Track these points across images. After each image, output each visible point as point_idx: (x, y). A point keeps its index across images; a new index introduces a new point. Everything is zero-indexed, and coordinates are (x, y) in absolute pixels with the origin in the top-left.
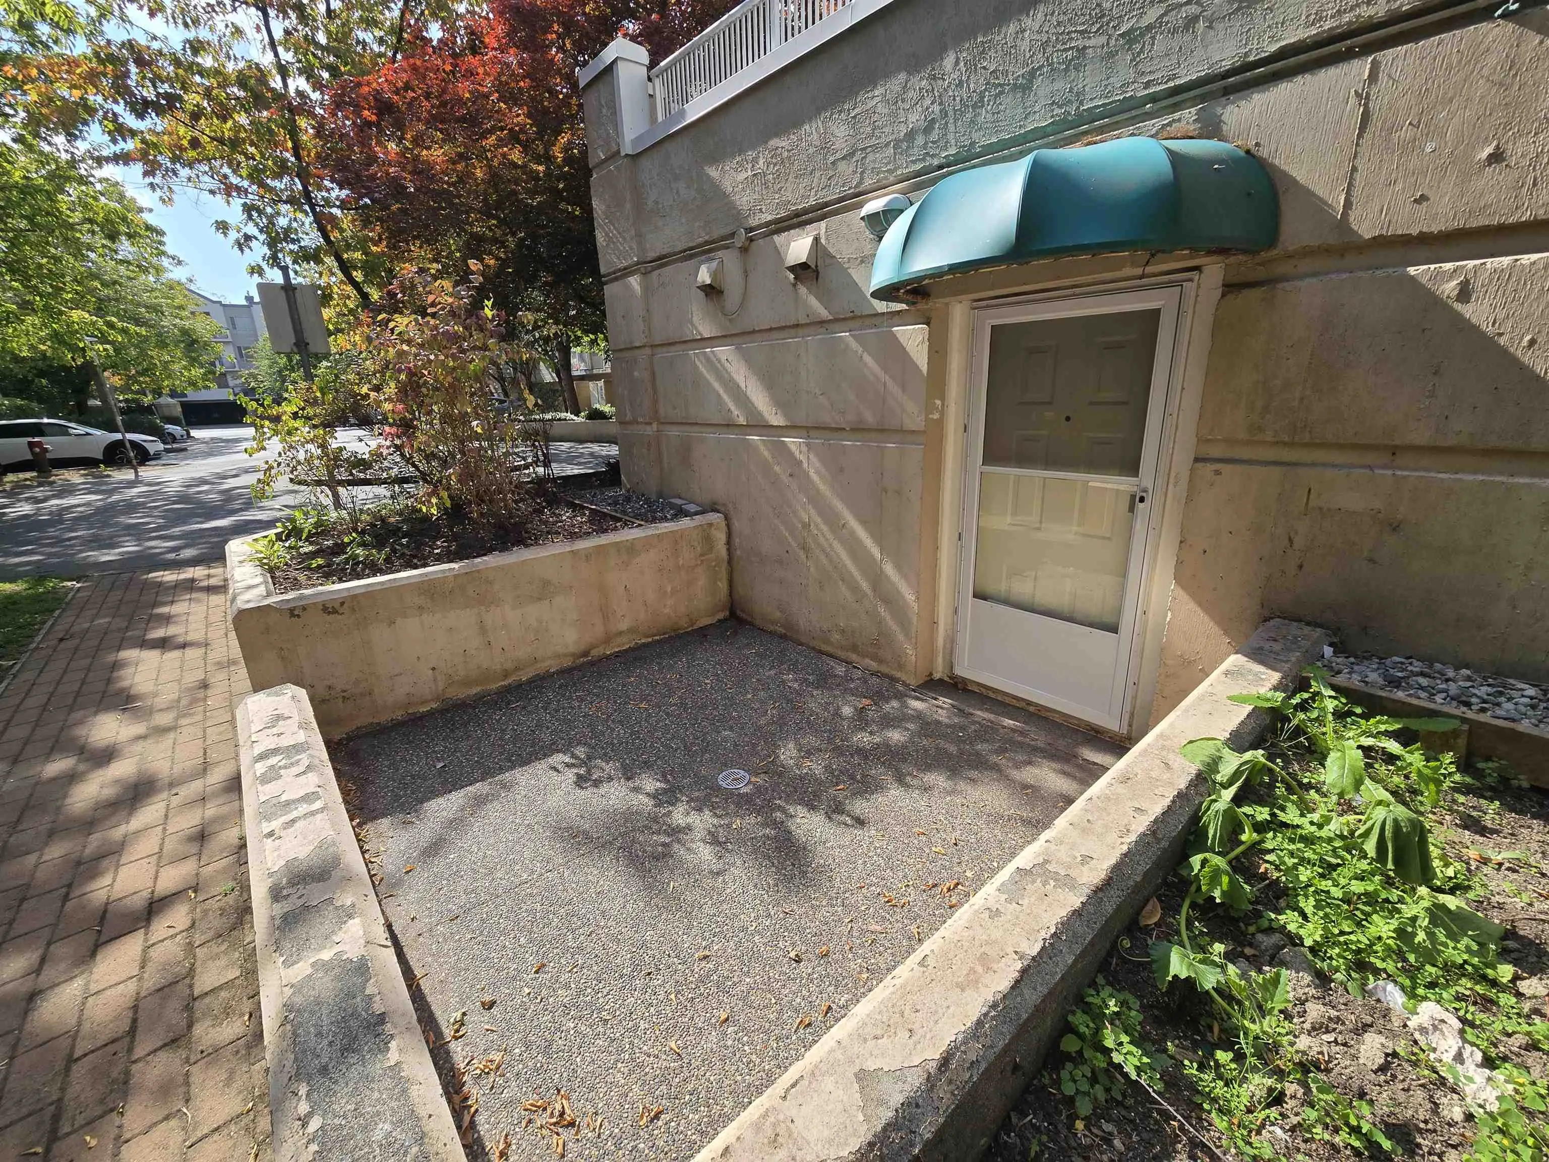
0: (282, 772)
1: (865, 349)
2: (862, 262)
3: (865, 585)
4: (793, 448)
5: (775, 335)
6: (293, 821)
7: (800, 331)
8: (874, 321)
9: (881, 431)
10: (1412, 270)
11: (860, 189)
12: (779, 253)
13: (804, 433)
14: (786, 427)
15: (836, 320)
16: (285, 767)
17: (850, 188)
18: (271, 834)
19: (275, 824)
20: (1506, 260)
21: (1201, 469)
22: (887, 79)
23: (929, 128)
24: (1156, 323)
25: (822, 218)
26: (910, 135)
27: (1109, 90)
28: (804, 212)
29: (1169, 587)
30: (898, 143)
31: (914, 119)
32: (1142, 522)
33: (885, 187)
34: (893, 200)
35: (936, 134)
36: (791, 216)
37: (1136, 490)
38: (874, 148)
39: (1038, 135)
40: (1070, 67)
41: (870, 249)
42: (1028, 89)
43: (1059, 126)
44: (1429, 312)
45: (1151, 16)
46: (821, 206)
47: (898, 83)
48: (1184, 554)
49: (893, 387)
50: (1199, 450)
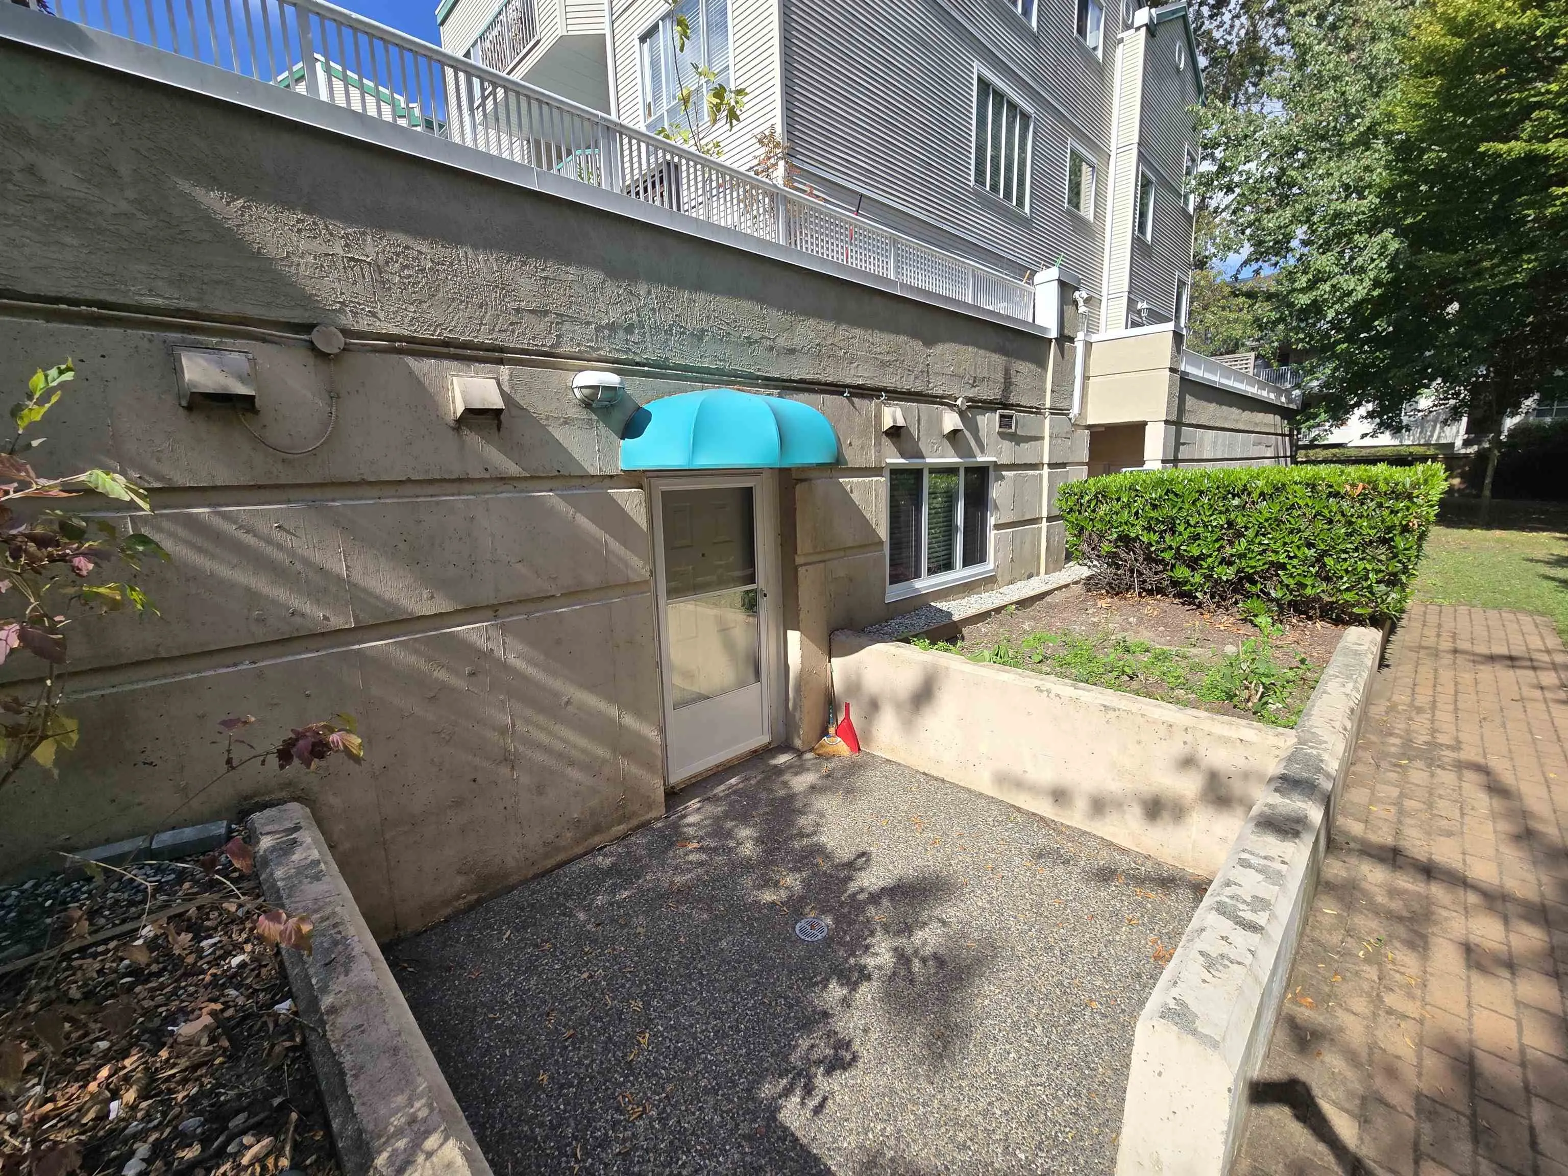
0: (1249, 900)
1: (578, 509)
2: (565, 423)
3: (602, 752)
4: (473, 638)
5: (409, 490)
6: (1265, 858)
7: (468, 487)
8: (586, 482)
9: (605, 588)
10: (841, 480)
11: (558, 351)
12: (420, 383)
13: (490, 613)
14: (457, 611)
15: (532, 478)
16: (1245, 902)
17: (543, 345)
18: (1283, 862)
19: (1277, 866)
20: (860, 479)
21: (801, 570)
22: (582, 262)
23: (629, 329)
24: (748, 493)
25: (501, 362)
26: (612, 327)
27: (743, 364)
28: (466, 345)
29: (794, 637)
30: (599, 328)
31: (614, 315)
32: (766, 607)
33: (585, 359)
34: (612, 379)
35: (635, 337)
36: (446, 344)
37: (754, 591)
38: (573, 320)
39: (708, 371)
40: (724, 340)
41: (575, 412)
42: (700, 339)
43: (720, 372)
44: (846, 496)
45: (757, 335)
46: (502, 350)
47: (595, 276)
48: (802, 616)
49: (614, 545)
50: (799, 560)
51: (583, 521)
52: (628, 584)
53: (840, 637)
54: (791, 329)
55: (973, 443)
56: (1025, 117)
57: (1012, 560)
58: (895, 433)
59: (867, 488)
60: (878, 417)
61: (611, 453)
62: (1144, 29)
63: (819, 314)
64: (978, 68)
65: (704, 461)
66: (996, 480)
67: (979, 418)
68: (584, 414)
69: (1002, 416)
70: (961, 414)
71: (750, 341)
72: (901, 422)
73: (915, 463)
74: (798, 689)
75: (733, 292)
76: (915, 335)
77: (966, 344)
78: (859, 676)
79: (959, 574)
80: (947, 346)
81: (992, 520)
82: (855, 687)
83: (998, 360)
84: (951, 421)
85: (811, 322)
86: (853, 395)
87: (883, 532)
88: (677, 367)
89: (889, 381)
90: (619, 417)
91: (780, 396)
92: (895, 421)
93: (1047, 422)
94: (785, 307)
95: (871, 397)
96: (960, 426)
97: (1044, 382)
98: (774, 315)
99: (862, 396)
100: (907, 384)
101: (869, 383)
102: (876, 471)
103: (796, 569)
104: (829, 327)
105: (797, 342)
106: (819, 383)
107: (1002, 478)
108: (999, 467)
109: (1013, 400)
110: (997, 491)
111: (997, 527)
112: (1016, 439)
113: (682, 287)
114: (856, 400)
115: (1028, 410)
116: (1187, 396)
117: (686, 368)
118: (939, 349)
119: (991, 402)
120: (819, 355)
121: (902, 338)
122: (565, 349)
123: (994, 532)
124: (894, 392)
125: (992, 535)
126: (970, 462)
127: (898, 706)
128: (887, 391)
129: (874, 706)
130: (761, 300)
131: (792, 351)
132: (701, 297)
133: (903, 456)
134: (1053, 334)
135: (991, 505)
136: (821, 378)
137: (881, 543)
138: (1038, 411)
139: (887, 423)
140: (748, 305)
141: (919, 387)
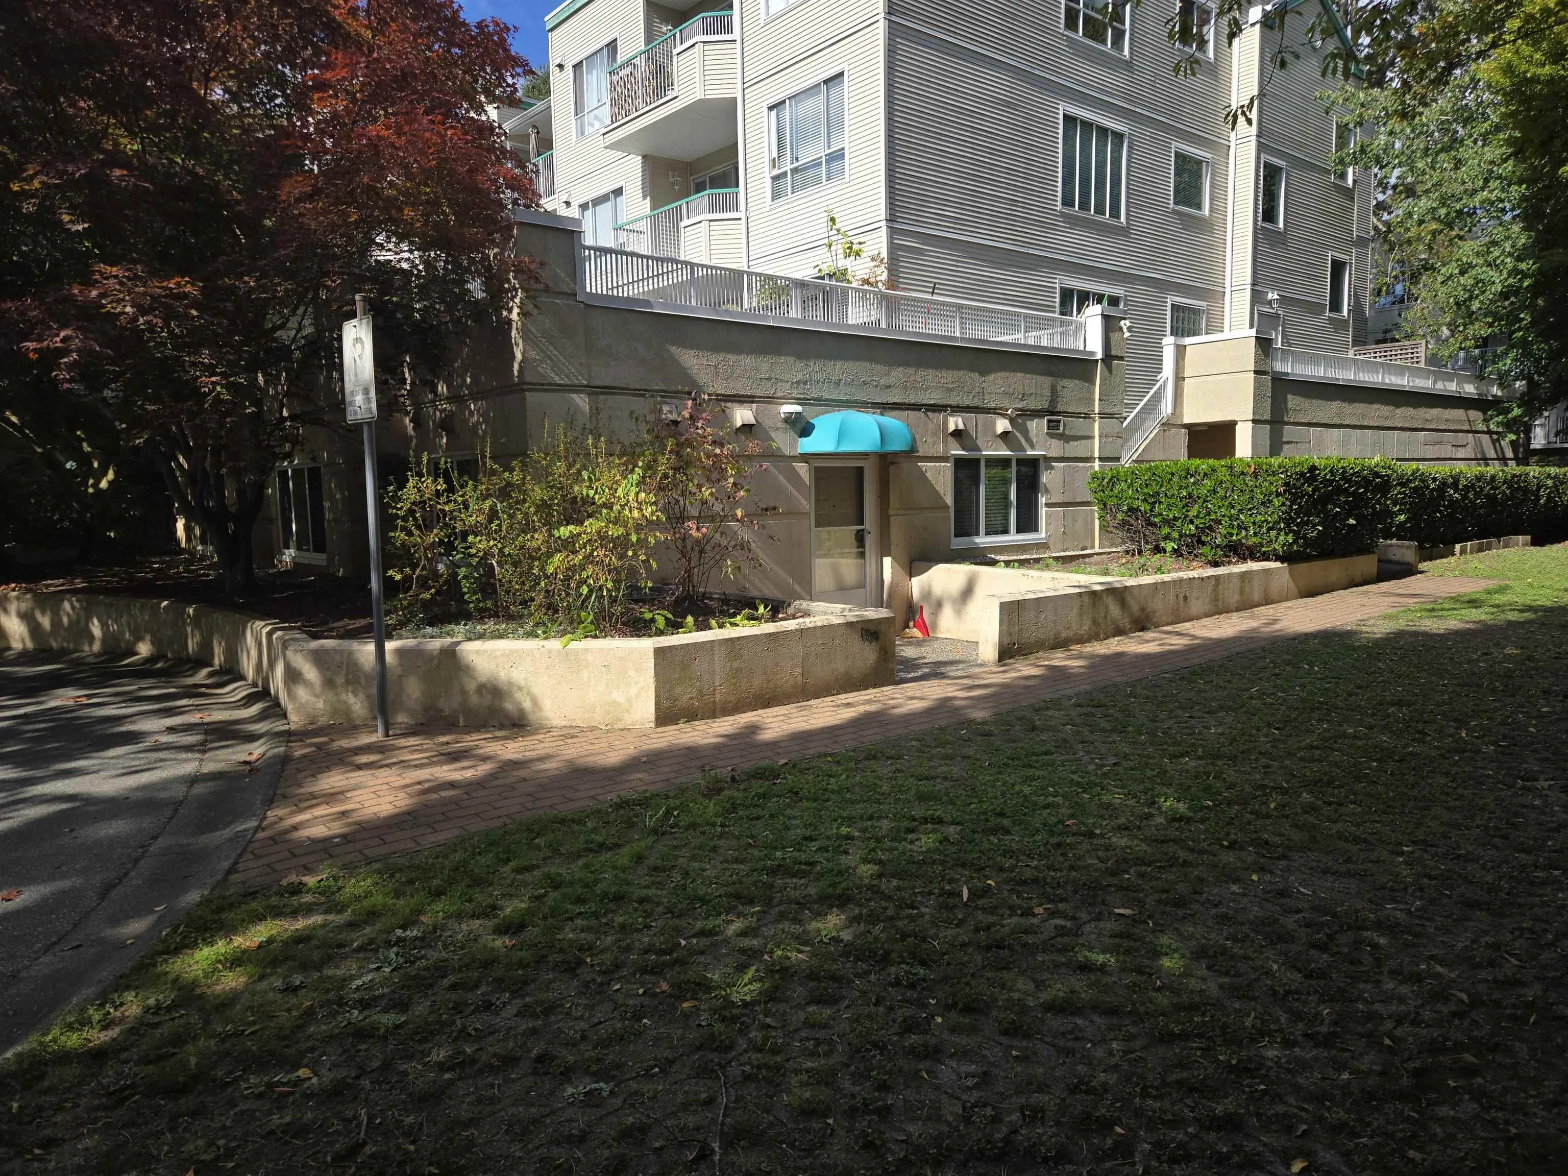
1: (780, 473)
2: (776, 430)
8: (783, 459)
9: (791, 514)
10: (918, 464)
11: (775, 396)
12: (725, 414)
15: (763, 456)
17: (769, 393)
20: (932, 464)
21: (892, 519)
22: (787, 355)
23: (805, 383)
24: (860, 471)
25: (752, 402)
26: (798, 383)
27: (862, 396)
28: (743, 396)
29: (887, 561)
30: (793, 383)
31: (799, 377)
32: (870, 542)
33: (787, 399)
34: (798, 408)
35: (808, 386)
36: (734, 396)
37: (862, 530)
38: (782, 381)
39: (842, 401)
40: (850, 384)
41: (780, 425)
42: (839, 385)
43: (848, 401)
44: (922, 475)
45: (868, 380)
46: (753, 397)
47: (791, 359)
48: (892, 547)
49: (795, 492)
50: (891, 512)
51: (781, 478)
52: (800, 513)
53: (917, 564)
54: (888, 374)
55: (1023, 441)
56: (1119, 137)
57: (1064, 533)
58: (957, 434)
59: (938, 470)
60: (945, 423)
61: (794, 445)
62: (1258, 26)
63: (907, 364)
64: (1064, 108)
65: (844, 448)
66: (1046, 470)
67: (1028, 423)
68: (784, 425)
69: (1049, 421)
70: (1012, 420)
71: (864, 383)
72: (961, 426)
73: (974, 454)
74: (890, 595)
75: (856, 358)
76: (973, 370)
77: (1015, 371)
78: (930, 587)
79: (1013, 538)
80: (999, 374)
81: (1043, 500)
82: (927, 594)
83: (1046, 381)
84: (1002, 425)
85: (901, 369)
86: (927, 410)
87: (949, 500)
88: (826, 400)
89: (953, 401)
90: (799, 426)
91: (882, 414)
92: (957, 426)
93: (1097, 425)
94: (885, 363)
95: (940, 411)
96: (1010, 428)
97: (1094, 393)
98: (880, 368)
99: (934, 411)
100: (967, 401)
101: (939, 402)
102: (945, 459)
103: (889, 517)
104: (911, 371)
105: (891, 381)
106: (905, 404)
107: (1052, 468)
108: (1048, 459)
109: (1060, 408)
110: (1045, 478)
111: (1047, 505)
112: (1065, 438)
113: (830, 360)
114: (930, 414)
115: (1077, 415)
116: (1290, 397)
117: (831, 400)
118: (991, 377)
119: (1039, 411)
120: (905, 387)
121: (961, 373)
122: (778, 395)
123: (1044, 509)
124: (958, 407)
125: (1043, 512)
126: (1020, 454)
127: (954, 602)
128: (950, 406)
129: (939, 605)
130: (872, 360)
131: (889, 387)
132: (839, 364)
133: (964, 449)
134: (1099, 356)
135: (1042, 488)
136: (906, 401)
137: (947, 507)
138: (1087, 416)
139: (952, 428)
140: (864, 364)
141: (976, 402)
